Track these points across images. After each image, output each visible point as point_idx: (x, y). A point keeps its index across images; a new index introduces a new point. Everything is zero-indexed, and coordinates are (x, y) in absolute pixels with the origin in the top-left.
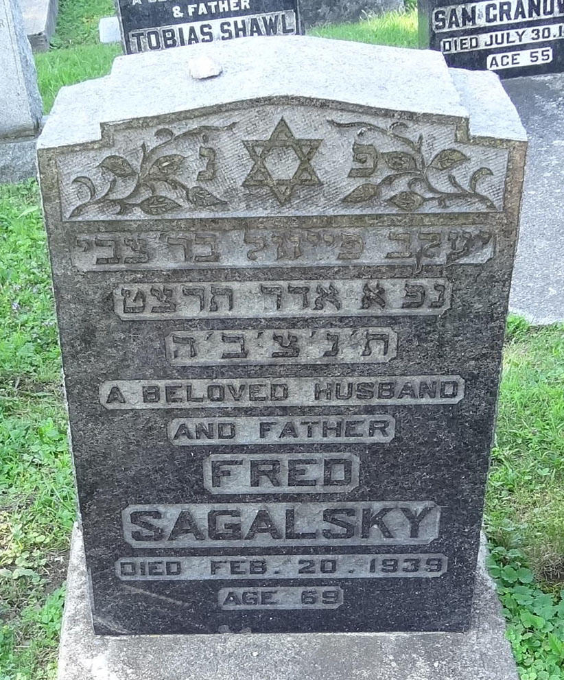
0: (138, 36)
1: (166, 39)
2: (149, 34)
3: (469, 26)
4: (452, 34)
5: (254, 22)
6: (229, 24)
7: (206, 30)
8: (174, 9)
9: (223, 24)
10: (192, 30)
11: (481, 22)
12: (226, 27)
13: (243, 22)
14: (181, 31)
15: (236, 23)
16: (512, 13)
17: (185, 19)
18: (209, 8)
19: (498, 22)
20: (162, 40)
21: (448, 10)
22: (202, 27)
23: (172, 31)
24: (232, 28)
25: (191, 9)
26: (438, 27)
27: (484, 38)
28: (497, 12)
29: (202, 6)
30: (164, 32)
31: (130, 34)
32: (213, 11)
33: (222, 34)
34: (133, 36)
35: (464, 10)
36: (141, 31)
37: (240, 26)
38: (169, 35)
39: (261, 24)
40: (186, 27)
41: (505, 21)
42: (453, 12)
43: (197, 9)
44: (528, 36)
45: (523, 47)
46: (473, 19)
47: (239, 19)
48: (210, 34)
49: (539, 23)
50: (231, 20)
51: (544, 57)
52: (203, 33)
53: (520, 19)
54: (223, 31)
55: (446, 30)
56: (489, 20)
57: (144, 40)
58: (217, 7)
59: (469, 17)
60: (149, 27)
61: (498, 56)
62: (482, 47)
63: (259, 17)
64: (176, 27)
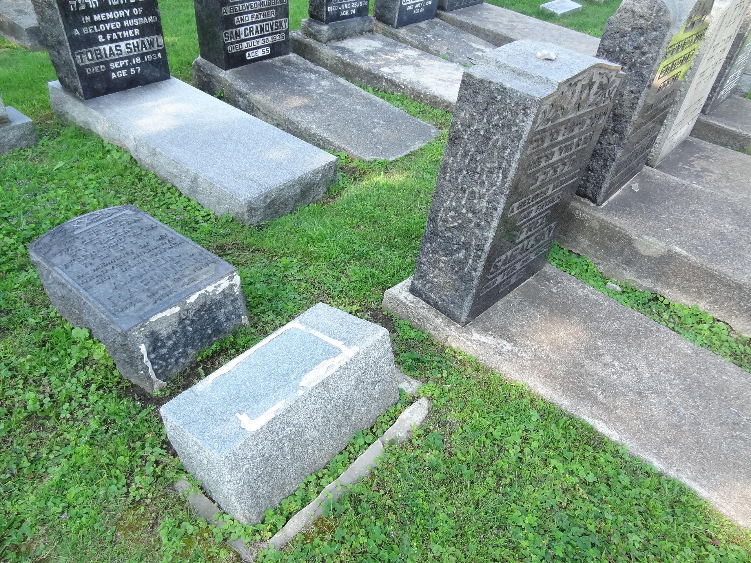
0: (80, 54)
1: (97, 55)
2: (87, 52)
3: (238, 39)
4: (232, 43)
5: (143, 42)
6: (130, 44)
7: (118, 48)
8: (99, 37)
9: (127, 44)
10: (110, 49)
11: (243, 37)
12: (128, 46)
13: (137, 42)
14: (104, 49)
15: (133, 43)
16: (254, 32)
17: (106, 42)
18: (118, 35)
19: (249, 37)
20: (94, 55)
21: (229, 31)
22: (116, 46)
23: (99, 50)
24: (132, 46)
25: (108, 37)
26: (226, 40)
27: (244, 44)
28: (248, 32)
29: (114, 34)
30: (95, 50)
31: (76, 53)
32: (121, 37)
33: (127, 50)
34: (77, 54)
35: (236, 31)
36: (82, 51)
37: (136, 45)
38: (98, 52)
39: (146, 43)
40: (107, 47)
41: (252, 36)
42: (232, 32)
43: (112, 36)
44: (261, 42)
45: (259, 48)
46: (239, 36)
47: (135, 41)
48: (120, 50)
49: (264, 36)
50: (131, 42)
51: (267, 51)
52: (117, 50)
53: (257, 35)
54: (127, 48)
55: (229, 41)
56: (246, 36)
57: (84, 56)
58: (122, 35)
59: (238, 34)
60: (86, 48)
61: (250, 52)
62: (244, 49)
63: (145, 39)
64: (102, 47)
